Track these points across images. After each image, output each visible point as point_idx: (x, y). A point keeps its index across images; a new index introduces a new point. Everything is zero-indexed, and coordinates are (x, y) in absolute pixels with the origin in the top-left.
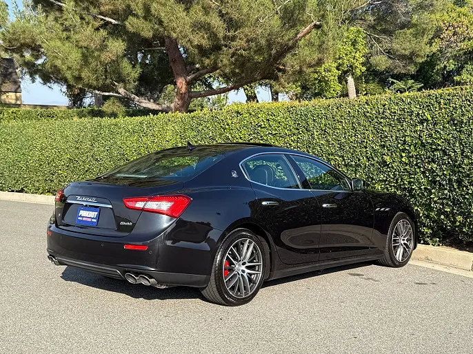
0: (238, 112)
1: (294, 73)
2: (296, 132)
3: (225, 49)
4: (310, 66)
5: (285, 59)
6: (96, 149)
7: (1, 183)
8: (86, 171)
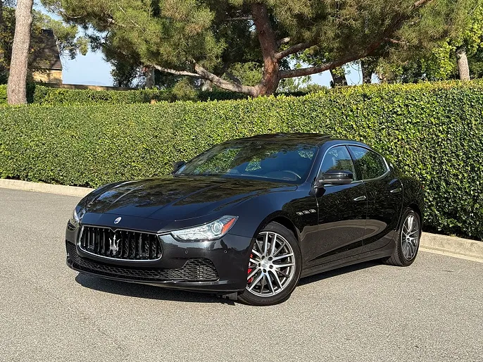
0: (365, 96)
1: (409, 48)
2: (447, 120)
3: (331, 18)
4: (432, 39)
5: (401, 31)
6: (178, 138)
7: (62, 176)
8: (166, 164)
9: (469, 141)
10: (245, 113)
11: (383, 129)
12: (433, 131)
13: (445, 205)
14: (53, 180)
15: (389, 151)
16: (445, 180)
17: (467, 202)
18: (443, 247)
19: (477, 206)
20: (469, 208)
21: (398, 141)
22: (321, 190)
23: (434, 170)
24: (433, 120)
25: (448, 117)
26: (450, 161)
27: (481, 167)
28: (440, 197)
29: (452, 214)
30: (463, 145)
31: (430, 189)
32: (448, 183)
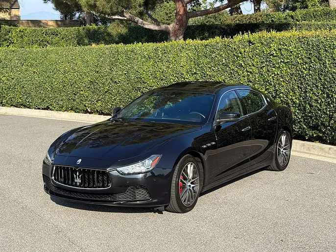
0: (250, 42)
6: (114, 73)
7: (29, 102)
8: (106, 92)
9: (325, 76)
10: (162, 54)
11: (264, 66)
12: (299, 68)
13: (310, 121)
14: (22, 105)
15: (269, 83)
16: (309, 104)
17: (325, 119)
18: (310, 151)
19: (332, 122)
20: (327, 123)
21: (275, 75)
22: (219, 127)
23: (301, 96)
24: (299, 61)
25: (309, 58)
26: (312, 90)
27: (334, 95)
28: (306, 116)
29: (315, 128)
30: (321, 79)
31: (299, 110)
32: (311, 106)
